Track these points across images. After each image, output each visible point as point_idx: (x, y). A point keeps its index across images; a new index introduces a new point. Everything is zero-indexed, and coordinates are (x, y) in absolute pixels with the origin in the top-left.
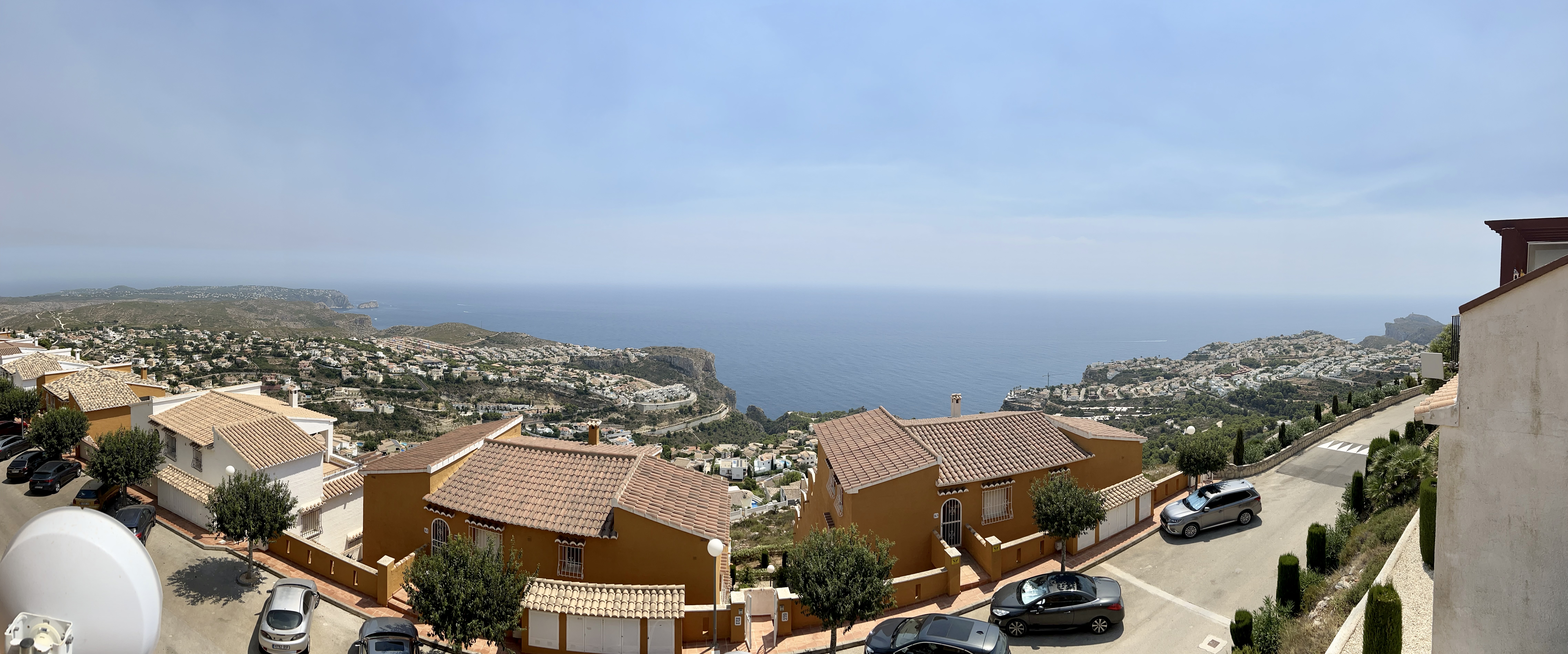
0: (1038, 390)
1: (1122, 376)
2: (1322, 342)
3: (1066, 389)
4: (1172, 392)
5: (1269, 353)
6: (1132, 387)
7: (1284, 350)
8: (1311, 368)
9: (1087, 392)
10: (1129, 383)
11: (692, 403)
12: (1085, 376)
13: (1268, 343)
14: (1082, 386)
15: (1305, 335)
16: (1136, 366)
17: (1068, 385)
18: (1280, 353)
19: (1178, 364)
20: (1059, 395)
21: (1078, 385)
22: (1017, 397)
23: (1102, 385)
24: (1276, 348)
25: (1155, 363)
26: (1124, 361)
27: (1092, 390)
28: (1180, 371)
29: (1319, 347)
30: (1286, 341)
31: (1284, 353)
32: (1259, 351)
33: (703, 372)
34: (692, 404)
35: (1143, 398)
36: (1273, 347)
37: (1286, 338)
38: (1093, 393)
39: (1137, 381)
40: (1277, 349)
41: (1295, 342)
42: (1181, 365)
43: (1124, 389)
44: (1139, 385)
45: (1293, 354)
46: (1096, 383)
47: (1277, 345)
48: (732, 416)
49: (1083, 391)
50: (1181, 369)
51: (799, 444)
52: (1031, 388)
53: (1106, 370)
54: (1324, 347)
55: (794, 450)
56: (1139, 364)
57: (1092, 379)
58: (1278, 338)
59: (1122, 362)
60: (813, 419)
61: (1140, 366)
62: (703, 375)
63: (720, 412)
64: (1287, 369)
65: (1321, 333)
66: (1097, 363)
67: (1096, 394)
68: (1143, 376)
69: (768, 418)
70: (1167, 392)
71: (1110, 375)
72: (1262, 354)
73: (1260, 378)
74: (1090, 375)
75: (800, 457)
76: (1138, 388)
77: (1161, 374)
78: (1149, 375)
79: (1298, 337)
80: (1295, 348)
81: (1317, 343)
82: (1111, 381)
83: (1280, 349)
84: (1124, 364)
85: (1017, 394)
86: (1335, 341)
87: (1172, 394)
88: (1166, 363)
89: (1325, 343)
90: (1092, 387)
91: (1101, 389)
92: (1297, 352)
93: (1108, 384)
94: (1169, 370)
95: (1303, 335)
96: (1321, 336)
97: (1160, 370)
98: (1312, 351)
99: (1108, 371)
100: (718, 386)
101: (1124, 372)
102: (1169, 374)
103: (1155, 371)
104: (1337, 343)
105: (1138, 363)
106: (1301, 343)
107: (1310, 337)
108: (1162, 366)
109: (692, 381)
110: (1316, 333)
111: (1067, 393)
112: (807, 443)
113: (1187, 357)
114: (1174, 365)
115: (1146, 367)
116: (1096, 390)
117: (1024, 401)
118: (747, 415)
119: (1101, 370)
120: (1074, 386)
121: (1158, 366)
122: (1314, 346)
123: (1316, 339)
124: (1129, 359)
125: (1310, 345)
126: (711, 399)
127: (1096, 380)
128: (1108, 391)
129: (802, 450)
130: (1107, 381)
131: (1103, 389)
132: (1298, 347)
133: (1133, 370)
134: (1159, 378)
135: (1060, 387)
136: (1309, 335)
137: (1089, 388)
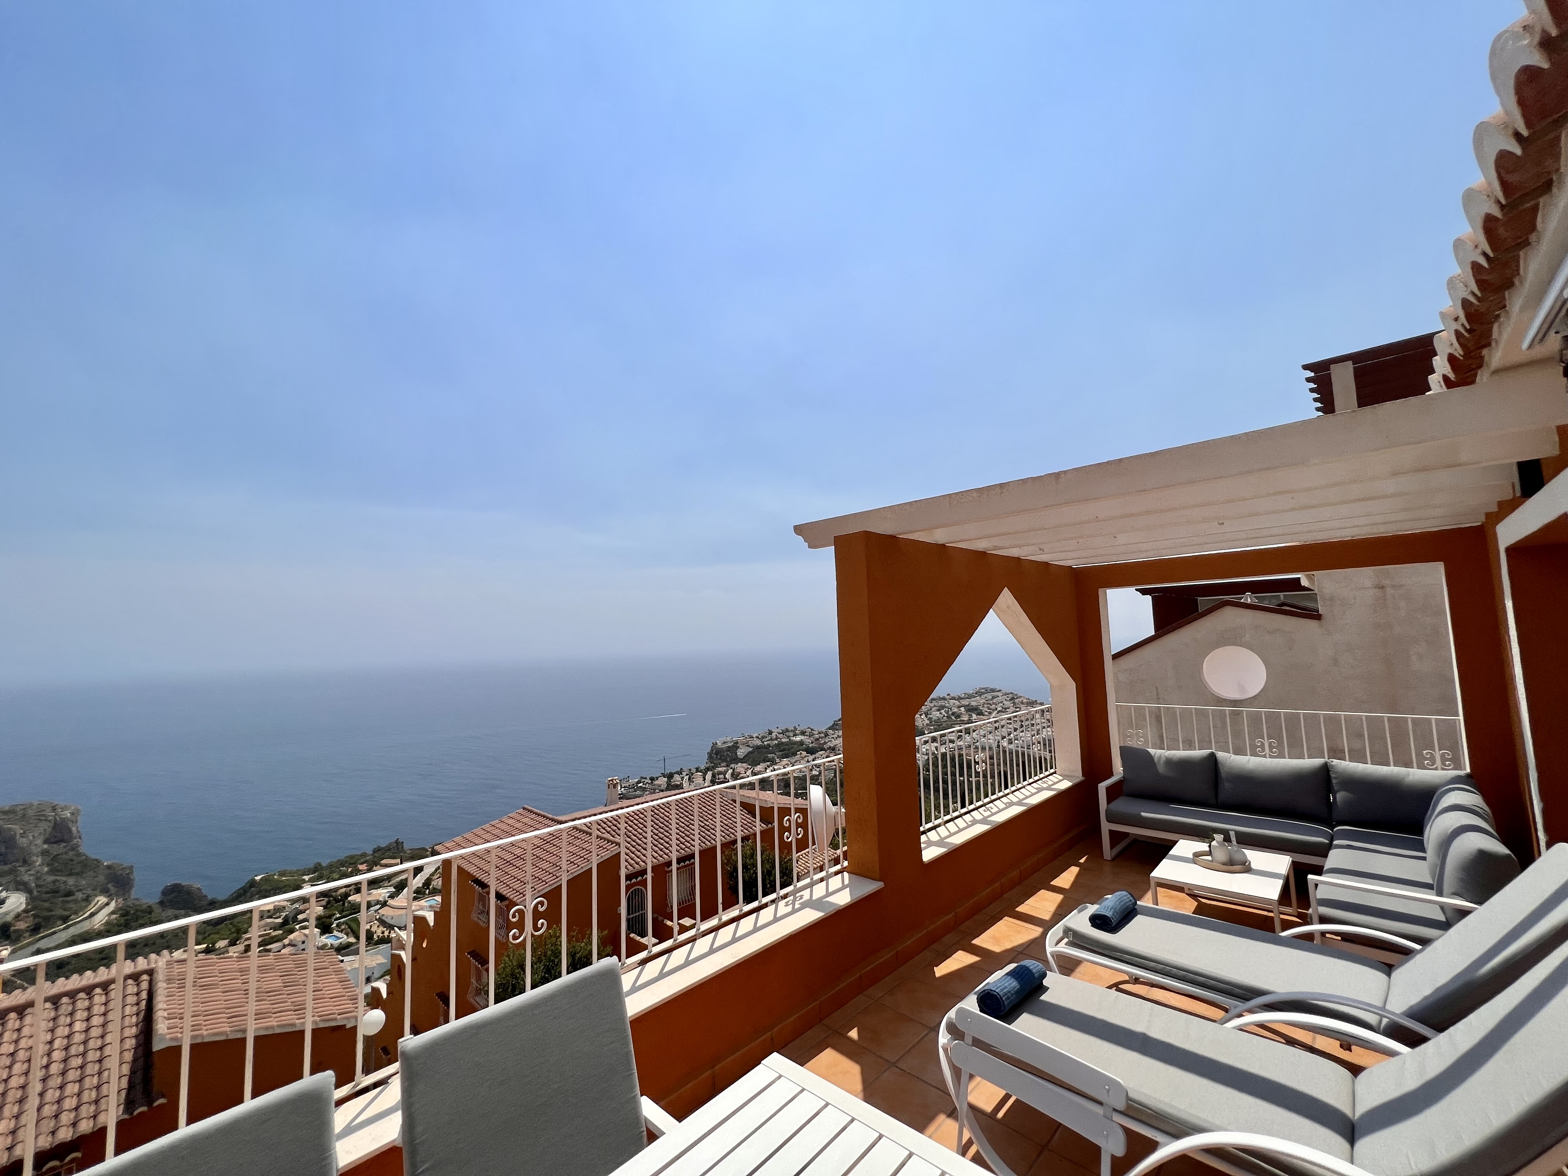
0: (652, 779)
1: (756, 753)
2: (1002, 702)
3: (687, 775)
4: (818, 769)
5: (934, 718)
6: (769, 767)
7: (953, 714)
8: (990, 736)
9: (714, 776)
10: (765, 761)
11: (12, 915)
12: (710, 755)
13: (932, 705)
14: (708, 769)
15: (979, 693)
16: (771, 739)
17: (690, 770)
18: (948, 717)
19: (823, 735)
20: (679, 783)
21: (703, 767)
22: (624, 792)
23: (732, 766)
24: (943, 711)
25: (795, 735)
26: (756, 735)
27: (720, 773)
28: (825, 743)
29: (999, 709)
30: (954, 701)
31: (953, 718)
32: (921, 715)
33: (45, 846)
34: (9, 918)
35: (783, 779)
36: (938, 710)
37: (953, 698)
38: (721, 776)
39: (773, 758)
40: (944, 713)
41: (965, 702)
42: (826, 736)
43: (759, 769)
44: (776, 764)
45: (966, 718)
46: (724, 764)
47: (943, 707)
48: (122, 916)
49: (709, 775)
50: (827, 741)
51: (286, 922)
52: (642, 778)
53: (735, 746)
54: (1006, 709)
55: (276, 936)
56: (775, 737)
57: (720, 759)
58: (944, 699)
59: (754, 736)
60: (306, 878)
61: (776, 739)
62: (44, 853)
63: (92, 915)
64: (958, 738)
65: (1000, 691)
66: (724, 739)
67: (725, 778)
68: (781, 751)
69: (210, 897)
70: (811, 770)
71: (741, 752)
72: (925, 719)
73: (924, 750)
74: (717, 754)
75: (289, 945)
76: (776, 767)
77: (801, 748)
78: (788, 751)
79: (970, 696)
80: (967, 711)
81: (994, 703)
82: (742, 761)
83: (947, 712)
84: (757, 737)
85: (625, 787)
86: (1020, 700)
87: (818, 773)
88: (808, 734)
89: (1005, 702)
90: (720, 769)
91: (730, 771)
92: (971, 716)
93: (740, 764)
94: (812, 743)
95: (976, 693)
96: (1000, 694)
97: (801, 743)
98: (990, 713)
99: (738, 747)
100: (88, 865)
101: (758, 748)
102: (812, 748)
103: (795, 744)
104: (1022, 703)
105: (774, 735)
106: (973, 704)
107: (985, 695)
108: (803, 738)
109: (13, 871)
110: (993, 690)
111: (689, 779)
112: (300, 917)
113: (832, 726)
114: (817, 736)
115: (783, 740)
116: (725, 773)
117: (634, 795)
118: (161, 903)
119: (729, 747)
120: (698, 770)
121: (798, 739)
122: (991, 707)
123: (993, 698)
124: (762, 732)
125: (985, 706)
126: (69, 894)
127: (725, 761)
128: (740, 773)
129: (292, 931)
130: (737, 760)
131: (734, 770)
132: (971, 709)
133: (768, 745)
134: (801, 754)
135: (680, 773)
136: (983, 693)
137: (716, 771)
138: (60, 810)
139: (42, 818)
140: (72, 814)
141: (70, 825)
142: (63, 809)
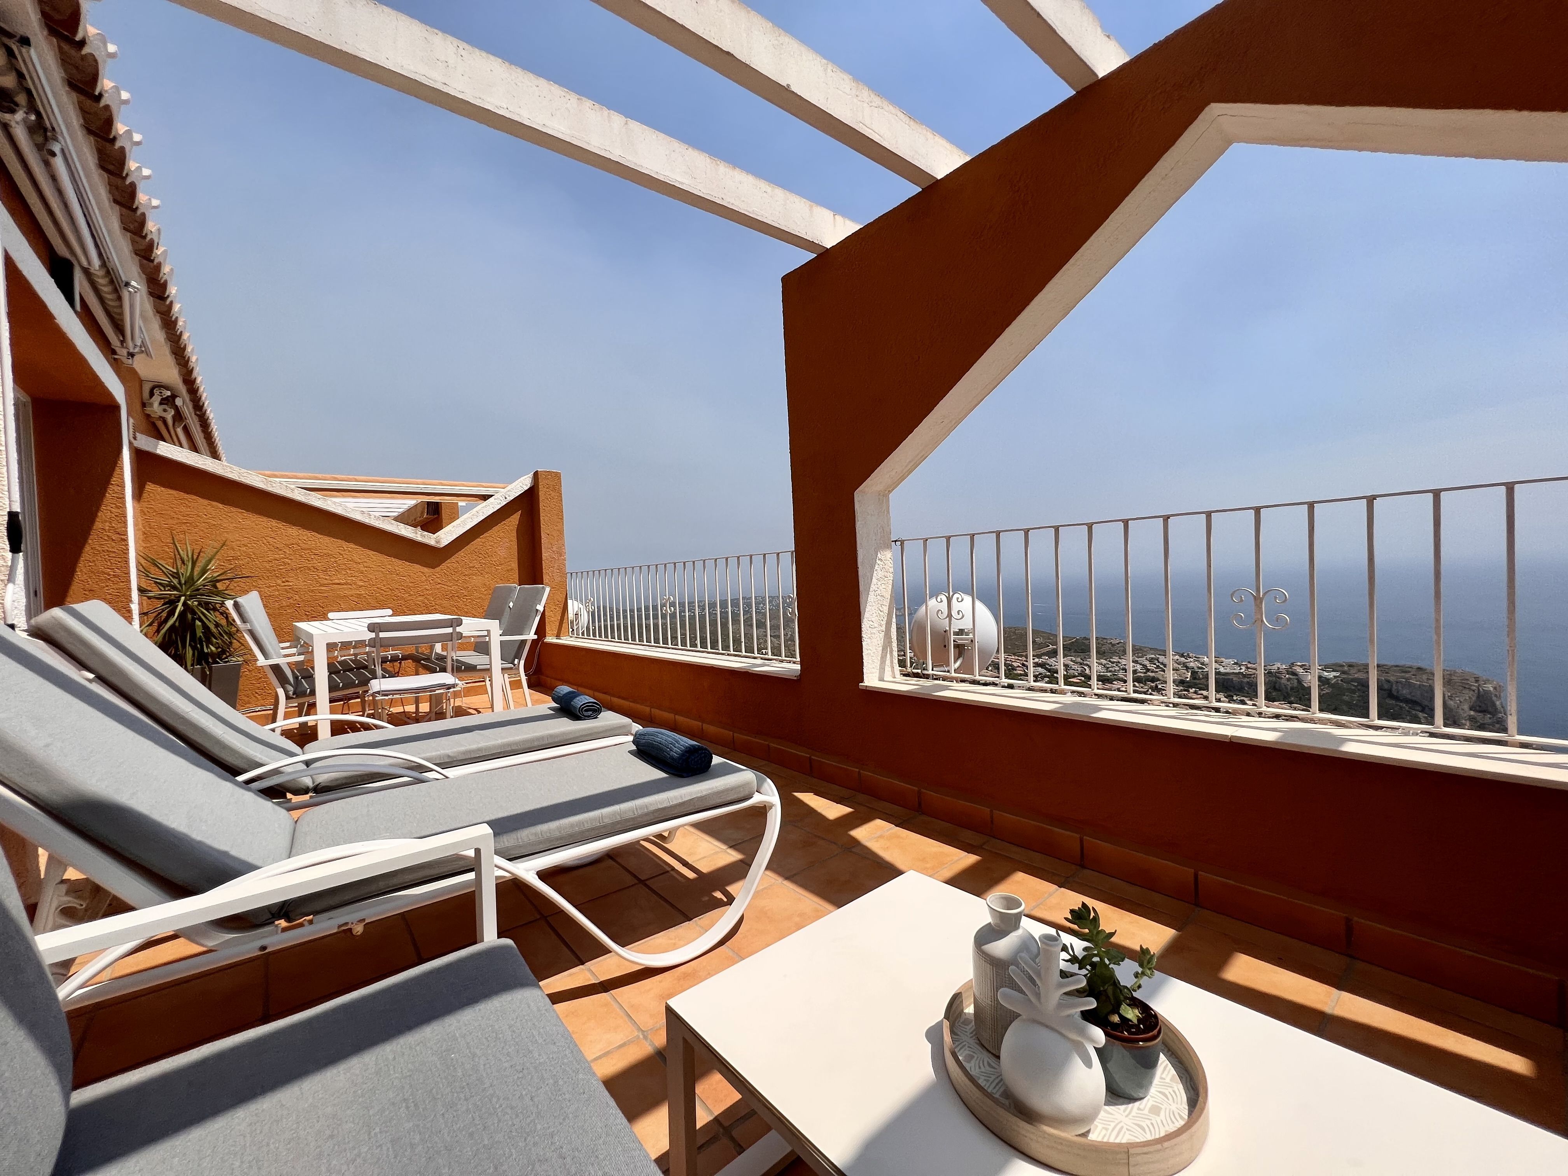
138: (1483, 683)
139: (1467, 687)
140: (1495, 688)
141: (1494, 698)
142: (1486, 681)
